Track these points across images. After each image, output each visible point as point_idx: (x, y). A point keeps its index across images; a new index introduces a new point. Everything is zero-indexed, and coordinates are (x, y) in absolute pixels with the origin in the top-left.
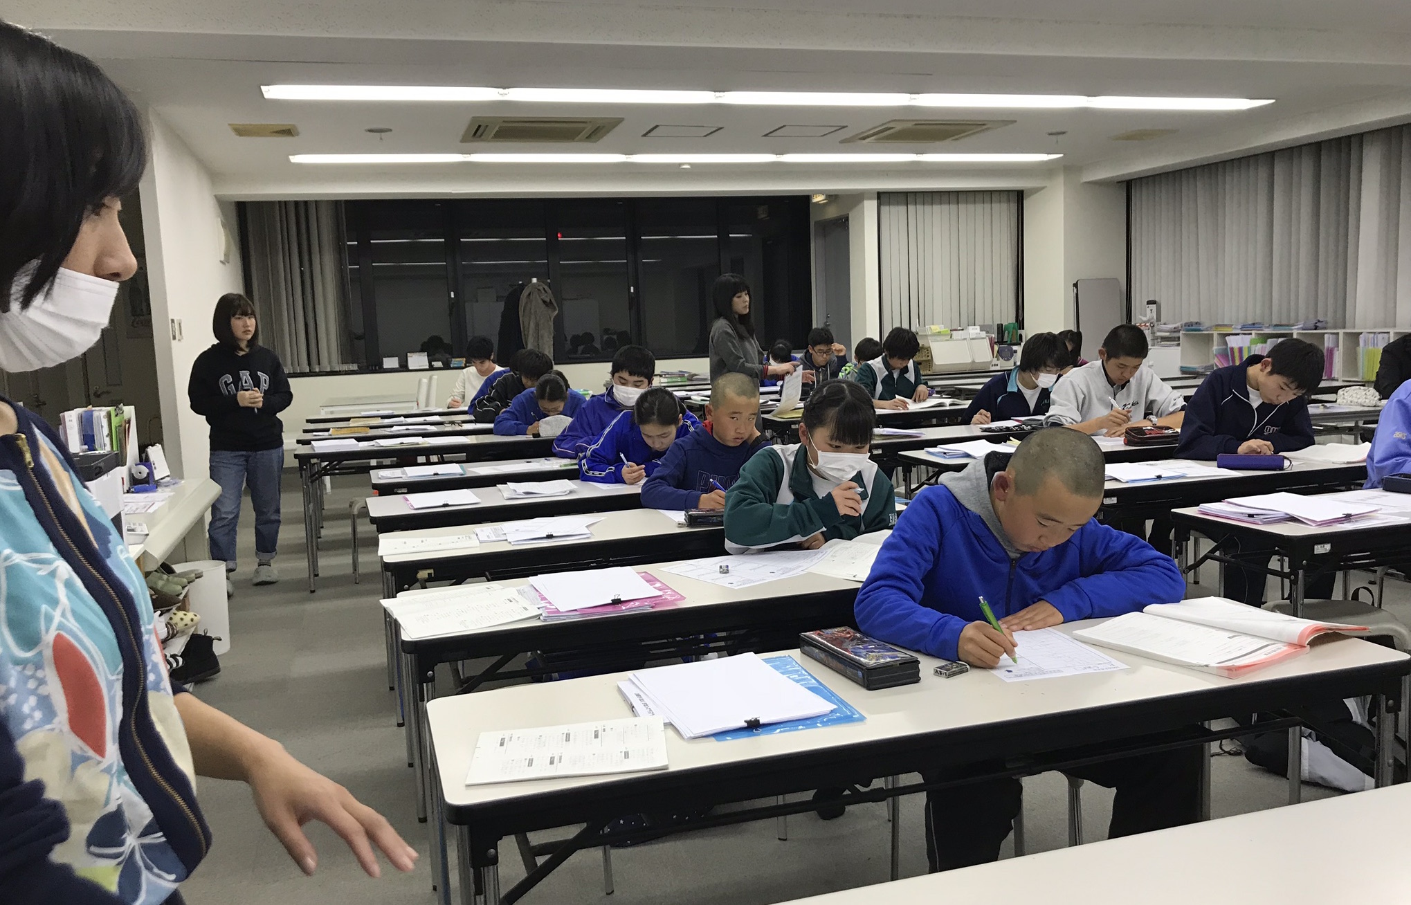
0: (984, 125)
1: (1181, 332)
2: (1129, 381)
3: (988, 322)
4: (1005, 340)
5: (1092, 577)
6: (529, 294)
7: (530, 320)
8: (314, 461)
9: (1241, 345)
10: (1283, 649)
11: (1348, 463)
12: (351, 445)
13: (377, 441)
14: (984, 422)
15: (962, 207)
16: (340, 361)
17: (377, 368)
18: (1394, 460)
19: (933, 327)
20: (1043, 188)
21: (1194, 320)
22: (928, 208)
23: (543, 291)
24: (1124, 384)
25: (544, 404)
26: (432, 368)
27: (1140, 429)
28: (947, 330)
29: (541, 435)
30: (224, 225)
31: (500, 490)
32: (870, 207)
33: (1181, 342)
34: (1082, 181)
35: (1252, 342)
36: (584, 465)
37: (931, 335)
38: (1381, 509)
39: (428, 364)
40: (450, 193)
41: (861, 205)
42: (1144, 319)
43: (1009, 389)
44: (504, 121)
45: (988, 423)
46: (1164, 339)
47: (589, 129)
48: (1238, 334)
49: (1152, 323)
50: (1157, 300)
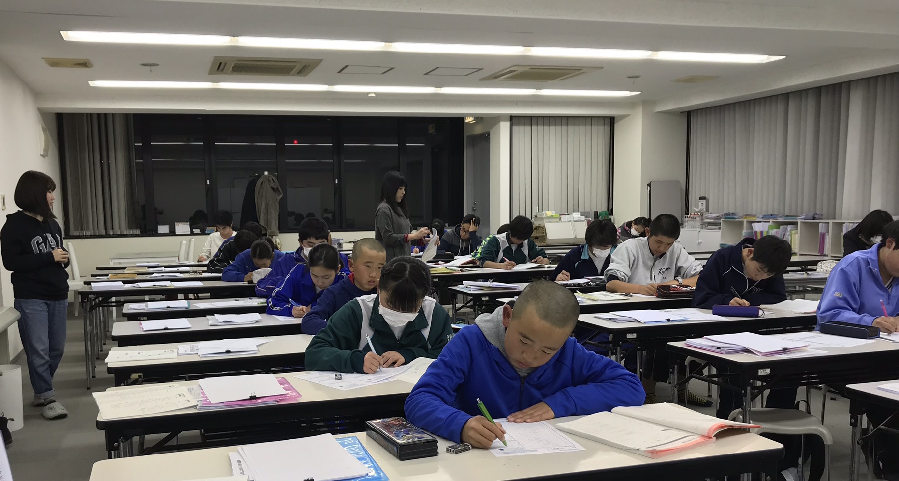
0: (581, 70)
1: (721, 220)
2: (665, 253)
3: (588, 209)
5: (578, 387)
6: (262, 183)
7: (262, 201)
8: (92, 296)
9: (762, 230)
10: (696, 439)
11: (805, 313)
12: (119, 286)
13: (138, 283)
14: (564, 279)
15: (571, 128)
16: (127, 227)
18: (832, 311)
19: (547, 212)
20: (629, 115)
21: (731, 211)
22: (546, 128)
23: (272, 181)
24: (662, 255)
25: (256, 261)
26: (192, 234)
27: (669, 286)
28: (557, 215)
29: (254, 282)
30: (44, 130)
31: (208, 319)
32: (504, 127)
33: (721, 227)
34: (655, 111)
35: (770, 227)
36: (270, 303)
37: (546, 218)
38: (809, 345)
39: (189, 231)
40: (205, 110)
41: (498, 125)
42: (697, 210)
43: (583, 257)
44: (238, 60)
45: (568, 280)
46: (710, 224)
47: (298, 67)
48: (760, 222)
49: (701, 213)
50: (706, 196)
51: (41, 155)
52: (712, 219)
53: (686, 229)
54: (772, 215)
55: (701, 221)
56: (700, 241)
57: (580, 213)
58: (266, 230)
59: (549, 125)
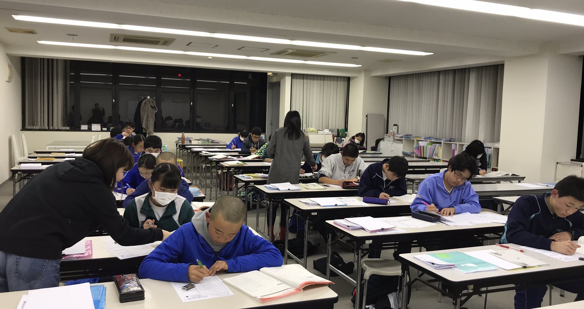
0: (324, 53)
1: (404, 138)
3: (334, 128)
4: (340, 135)
5: (244, 256)
6: (146, 103)
7: (145, 113)
9: (424, 145)
12: (38, 166)
15: (326, 82)
16: (62, 125)
17: (78, 129)
19: (311, 128)
20: (357, 77)
21: (410, 134)
22: (312, 81)
23: (151, 102)
26: (102, 131)
27: (349, 182)
28: (316, 130)
30: (10, 67)
32: (288, 79)
33: (403, 142)
34: (371, 76)
35: (428, 144)
37: (309, 132)
39: (100, 129)
41: (285, 78)
42: (392, 131)
44: (124, 36)
46: (398, 140)
47: (162, 41)
48: (423, 141)
49: (394, 133)
50: (397, 124)
51: (6, 81)
52: (398, 137)
53: (385, 142)
54: (429, 137)
55: (393, 138)
56: (392, 149)
57: (328, 130)
58: (146, 131)
59: (314, 80)
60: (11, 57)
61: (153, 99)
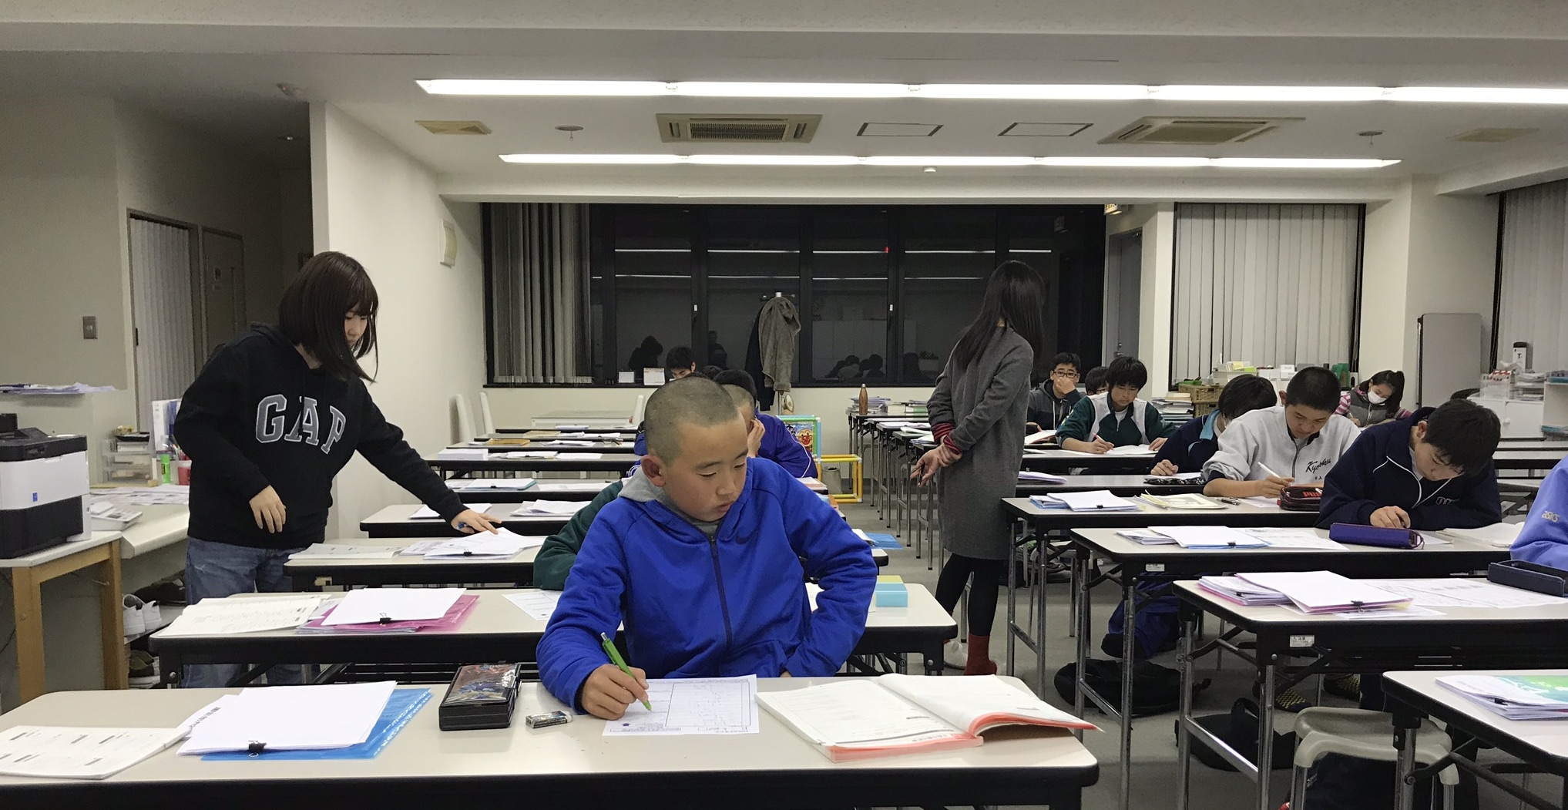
1: (1547, 383)
7: (768, 337)
15: (1285, 222)
16: (575, 373)
17: (612, 382)
19: (1235, 363)
20: (1388, 201)
22: (1240, 223)
30: (449, 228)
32: (1165, 221)
33: (1545, 395)
34: (1436, 193)
39: (663, 380)
41: (1154, 218)
42: (1506, 365)
43: (1202, 436)
44: (693, 119)
46: (1527, 390)
47: (790, 127)
49: (1514, 370)
50: (1527, 342)
51: (441, 263)
52: (1530, 381)
53: (1484, 397)
55: (1510, 385)
58: (772, 382)
59: (1246, 218)
60: (454, 206)
61: (790, 298)
